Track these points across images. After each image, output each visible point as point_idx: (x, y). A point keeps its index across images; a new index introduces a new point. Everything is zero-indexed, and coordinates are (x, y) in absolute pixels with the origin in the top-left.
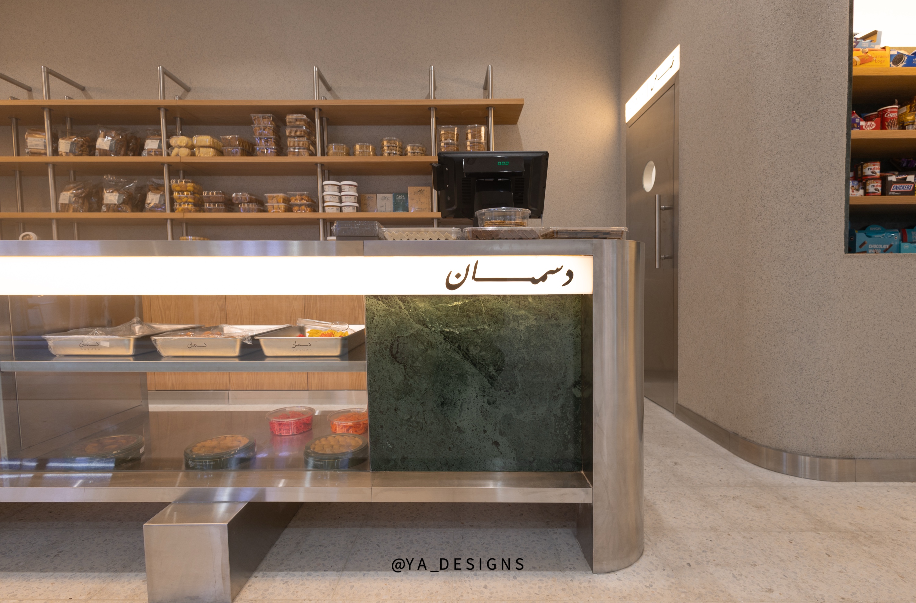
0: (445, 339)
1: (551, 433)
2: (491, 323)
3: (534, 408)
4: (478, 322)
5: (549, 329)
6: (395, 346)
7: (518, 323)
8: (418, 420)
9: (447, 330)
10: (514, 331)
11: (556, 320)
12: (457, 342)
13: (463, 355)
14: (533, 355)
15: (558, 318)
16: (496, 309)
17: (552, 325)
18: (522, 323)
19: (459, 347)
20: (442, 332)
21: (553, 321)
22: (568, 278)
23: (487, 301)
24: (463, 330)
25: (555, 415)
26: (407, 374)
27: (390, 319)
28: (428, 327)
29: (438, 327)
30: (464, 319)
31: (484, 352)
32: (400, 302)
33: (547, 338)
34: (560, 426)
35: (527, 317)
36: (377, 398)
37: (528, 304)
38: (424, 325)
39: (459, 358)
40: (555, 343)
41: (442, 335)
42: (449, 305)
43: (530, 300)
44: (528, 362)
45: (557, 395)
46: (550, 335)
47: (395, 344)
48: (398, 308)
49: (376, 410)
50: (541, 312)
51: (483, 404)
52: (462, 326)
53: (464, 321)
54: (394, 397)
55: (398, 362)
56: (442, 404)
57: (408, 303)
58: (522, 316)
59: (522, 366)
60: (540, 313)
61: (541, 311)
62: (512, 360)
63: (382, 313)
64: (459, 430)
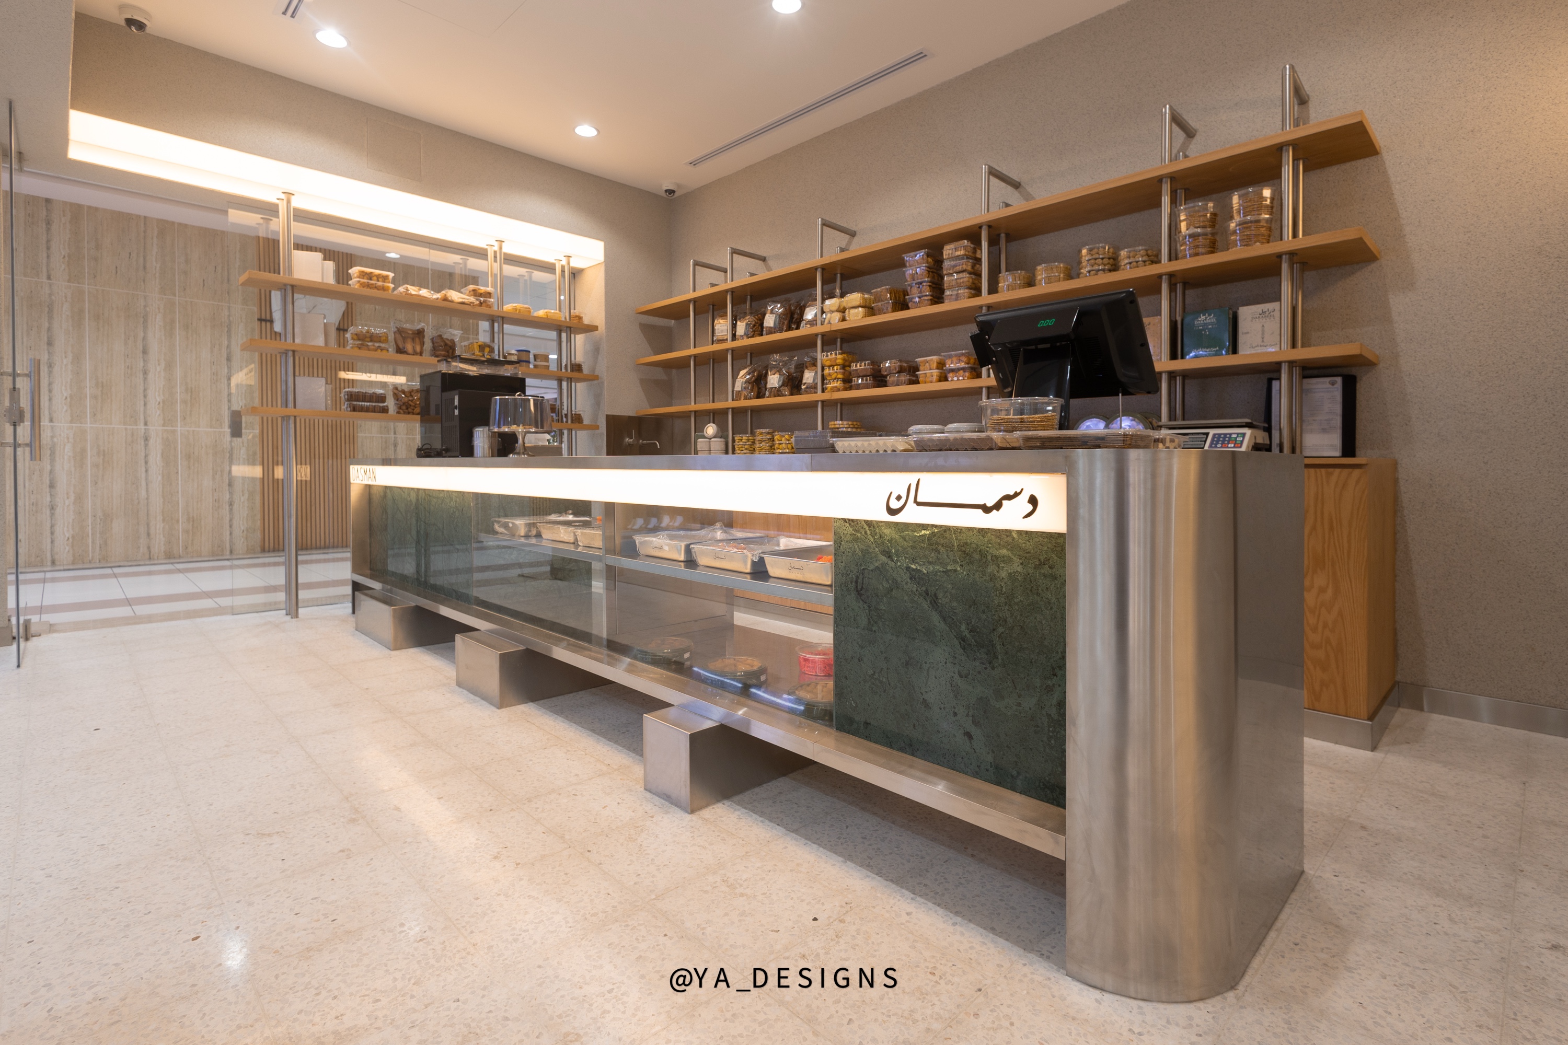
0: (911, 579)
1: (1042, 741)
2: (964, 563)
3: (1019, 697)
4: (949, 560)
5: (1040, 581)
6: (860, 580)
7: (999, 567)
8: (881, 679)
9: (913, 566)
10: (993, 578)
11: (1051, 568)
12: (925, 584)
13: (931, 603)
14: (1019, 617)
15: (1054, 566)
16: (971, 544)
17: (1045, 576)
18: (1003, 567)
19: (927, 592)
20: (908, 568)
21: (1046, 570)
22: (1030, 507)
23: (960, 532)
24: (932, 569)
25: (1049, 715)
26: (871, 618)
27: (856, 547)
28: (893, 561)
29: (903, 562)
30: (933, 555)
31: (955, 603)
32: (866, 527)
33: (1038, 594)
34: (1055, 734)
35: (1009, 560)
36: (842, 641)
37: (1011, 540)
38: (889, 557)
39: (926, 606)
40: (1049, 603)
41: (908, 573)
42: (916, 534)
43: (1015, 535)
44: (1010, 625)
45: (1051, 685)
46: (1042, 590)
47: (861, 577)
48: (863, 533)
49: (841, 656)
50: (1030, 555)
51: (953, 674)
52: (930, 563)
53: (932, 557)
54: (858, 644)
55: (863, 601)
56: (907, 663)
57: (874, 527)
58: (1003, 557)
59: (1003, 630)
60: (1028, 555)
61: (1029, 553)
62: (991, 620)
63: (849, 538)
64: (925, 703)
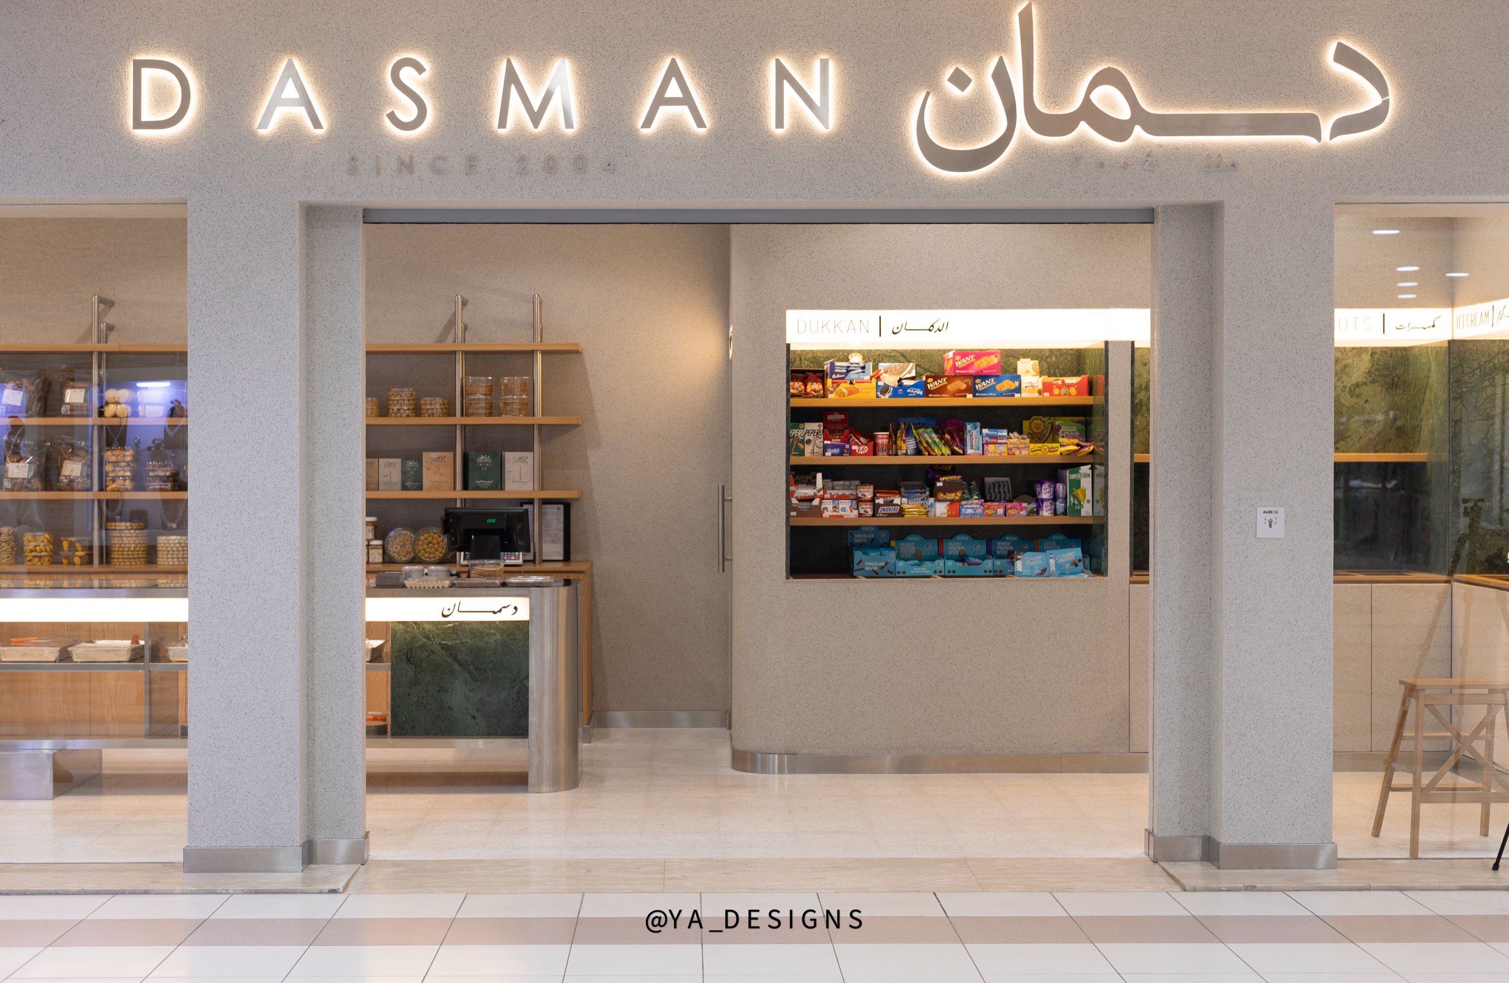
0: (442, 649)
1: (510, 709)
2: (472, 638)
3: (499, 693)
4: (463, 639)
5: (509, 642)
7: (489, 639)
8: (423, 702)
9: (443, 642)
10: (487, 643)
11: (514, 635)
12: (450, 651)
13: (453, 659)
14: (500, 659)
16: (476, 629)
17: (511, 639)
18: (491, 638)
19: (451, 654)
20: (440, 644)
21: (512, 637)
22: (515, 611)
23: (470, 624)
24: (454, 643)
25: (513, 698)
26: (417, 672)
27: (406, 635)
28: (431, 641)
29: (437, 641)
30: (454, 637)
31: (467, 657)
32: (413, 624)
33: (508, 648)
34: (516, 705)
35: (495, 634)
37: (496, 626)
38: (428, 640)
39: (451, 661)
40: (513, 651)
41: (440, 646)
42: (445, 626)
43: (497, 623)
44: (495, 663)
46: (510, 646)
47: (410, 652)
48: (411, 628)
49: (395, 695)
51: (466, 691)
52: (453, 640)
54: (407, 687)
55: (411, 663)
56: (439, 691)
58: (492, 633)
59: (492, 666)
61: (504, 630)
62: (486, 662)
63: (402, 631)
64: (450, 708)
